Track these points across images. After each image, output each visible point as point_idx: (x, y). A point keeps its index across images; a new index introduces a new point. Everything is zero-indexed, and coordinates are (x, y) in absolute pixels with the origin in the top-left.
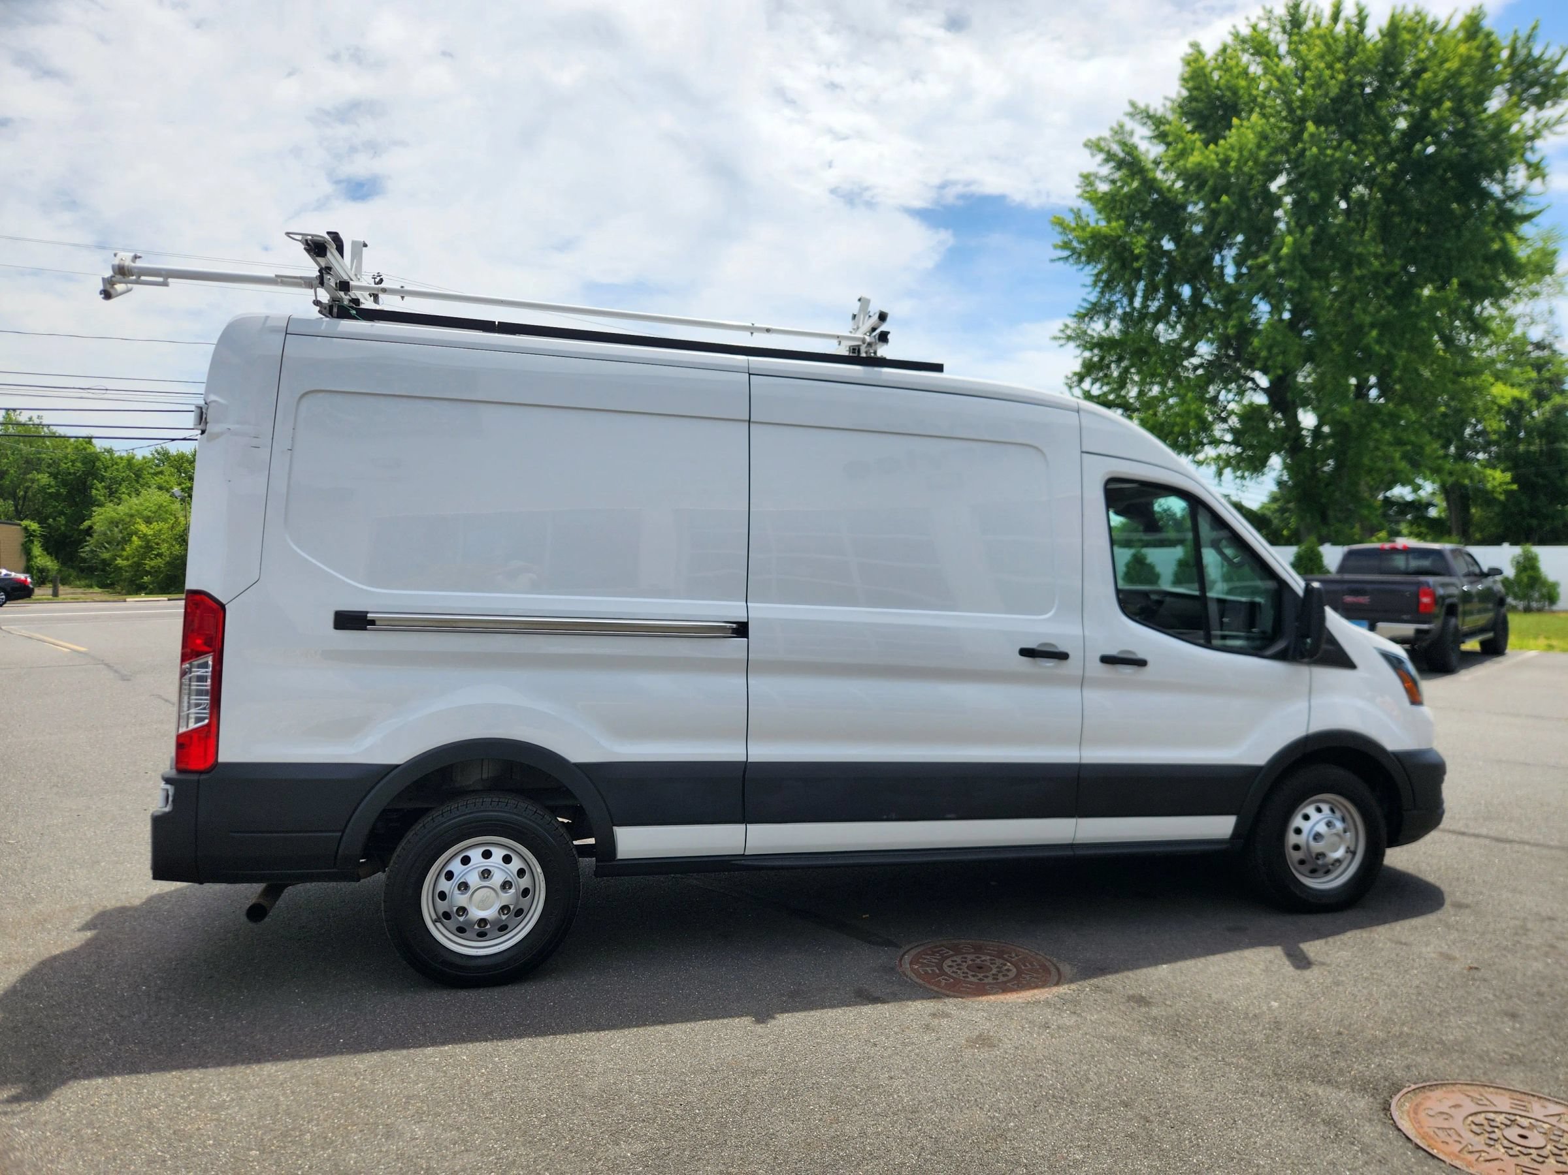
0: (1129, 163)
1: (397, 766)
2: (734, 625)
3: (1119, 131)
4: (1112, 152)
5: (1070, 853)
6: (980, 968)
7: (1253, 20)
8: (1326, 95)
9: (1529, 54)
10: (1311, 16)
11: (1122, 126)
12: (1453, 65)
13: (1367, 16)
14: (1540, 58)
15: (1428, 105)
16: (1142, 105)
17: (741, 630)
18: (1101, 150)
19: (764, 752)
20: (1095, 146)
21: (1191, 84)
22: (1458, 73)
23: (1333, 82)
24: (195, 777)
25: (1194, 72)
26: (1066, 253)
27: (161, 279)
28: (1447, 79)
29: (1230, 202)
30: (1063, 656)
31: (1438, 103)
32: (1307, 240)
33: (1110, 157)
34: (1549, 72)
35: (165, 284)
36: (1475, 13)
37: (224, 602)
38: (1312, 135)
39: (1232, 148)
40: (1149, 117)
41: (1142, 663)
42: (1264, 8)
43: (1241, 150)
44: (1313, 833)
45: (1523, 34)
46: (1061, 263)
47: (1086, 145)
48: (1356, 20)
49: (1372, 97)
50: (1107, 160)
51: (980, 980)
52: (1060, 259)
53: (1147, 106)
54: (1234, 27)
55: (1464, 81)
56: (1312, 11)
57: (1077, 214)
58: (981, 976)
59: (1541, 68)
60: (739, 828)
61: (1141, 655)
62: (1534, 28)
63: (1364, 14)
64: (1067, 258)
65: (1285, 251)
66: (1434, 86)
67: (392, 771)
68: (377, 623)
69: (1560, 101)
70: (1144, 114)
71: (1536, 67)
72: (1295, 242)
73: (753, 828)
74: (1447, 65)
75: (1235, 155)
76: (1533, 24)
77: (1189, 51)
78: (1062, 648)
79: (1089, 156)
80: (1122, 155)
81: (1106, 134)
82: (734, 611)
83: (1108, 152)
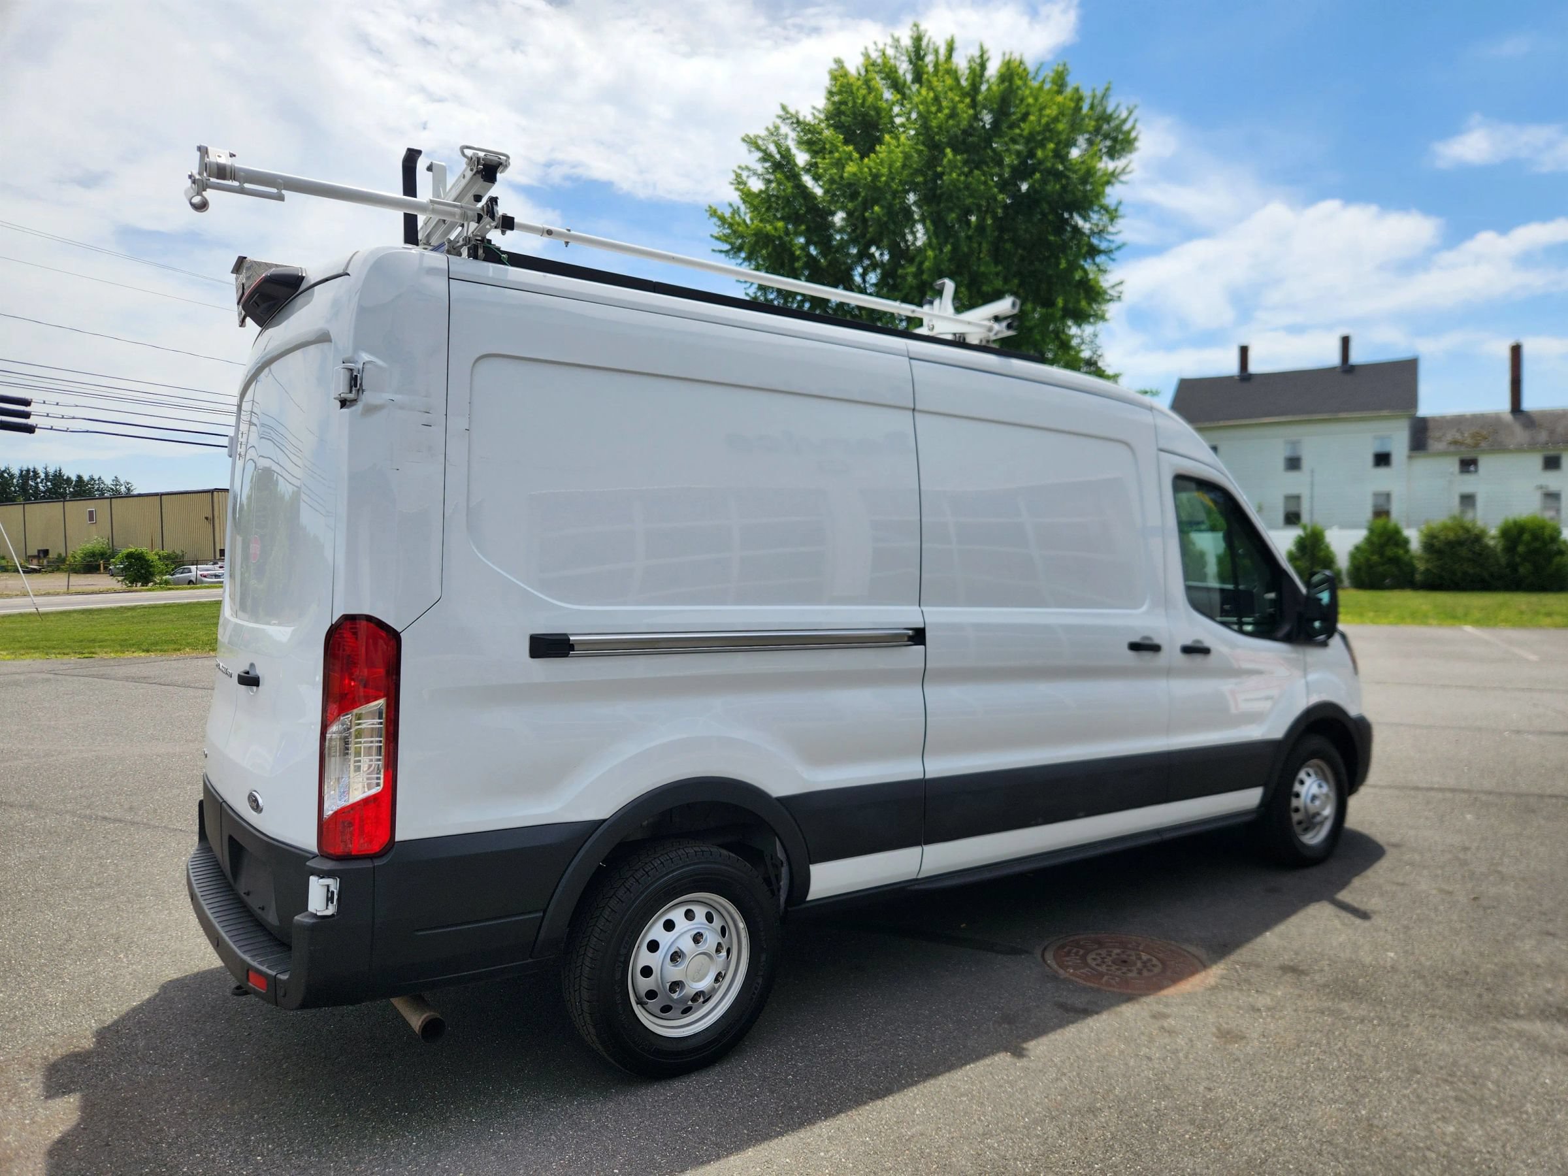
0: (782, 165)
1: (604, 821)
2: (910, 632)
3: (774, 132)
4: (768, 151)
5: (1157, 838)
6: (1125, 962)
7: (881, 46)
8: (958, 125)
9: (1105, 111)
10: (931, 50)
11: (777, 128)
12: (1052, 111)
13: (988, 59)
14: (1111, 115)
15: (1032, 145)
16: (792, 110)
17: (918, 636)
18: (758, 148)
19: (941, 766)
20: (752, 143)
21: (836, 98)
22: (1056, 120)
23: (965, 115)
24: (367, 864)
25: (842, 86)
26: (727, 247)
27: (274, 190)
28: (1048, 124)
29: (881, 214)
30: (1157, 648)
31: (1042, 145)
32: (945, 257)
33: (767, 157)
34: (1118, 128)
35: (281, 198)
36: (1060, 68)
37: (399, 630)
38: (949, 161)
39: (882, 163)
40: (798, 122)
41: (1207, 651)
42: (893, 37)
43: (890, 167)
44: (1310, 795)
45: (1099, 93)
46: (723, 255)
47: (743, 140)
48: (978, 61)
49: (991, 132)
50: (764, 160)
51: (1123, 973)
52: (721, 251)
53: (797, 112)
54: (866, 48)
55: (1061, 126)
56: (931, 46)
57: (736, 211)
58: (1124, 969)
59: (1113, 124)
60: (915, 851)
61: (1205, 644)
62: (1107, 89)
63: (985, 57)
64: (727, 252)
65: (927, 264)
66: (1038, 129)
67: (600, 826)
68: (576, 648)
69: (1124, 154)
70: (795, 121)
71: (1108, 122)
72: (935, 257)
73: (929, 849)
74: (1048, 112)
75: (885, 171)
76: (1105, 86)
77: (834, 66)
78: (1156, 640)
79: (747, 152)
80: (778, 157)
81: (763, 133)
82: (907, 616)
83: (765, 151)
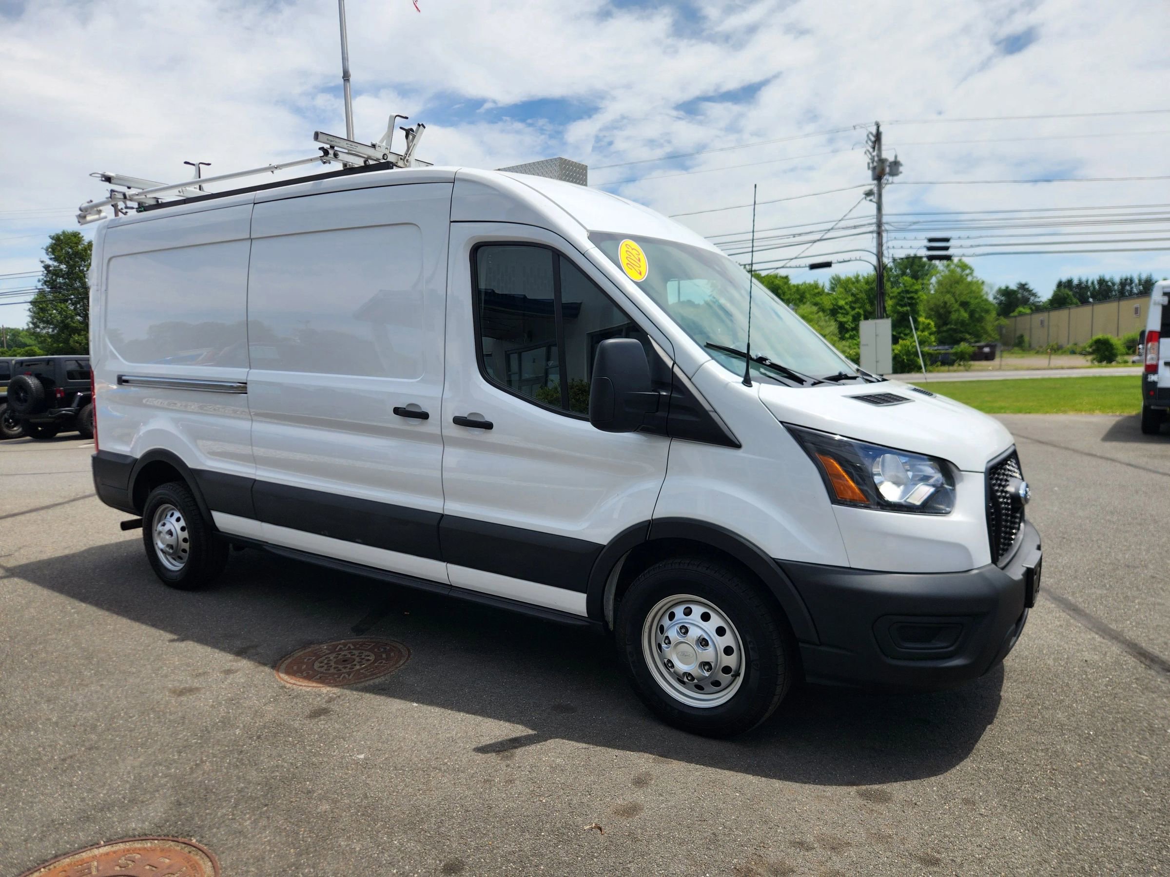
1: (138, 459)
2: (242, 385)
19: (263, 474)
30: (424, 416)
41: (488, 426)
60: (256, 523)
61: (488, 418)
67: (136, 462)
73: (264, 525)
78: (425, 408)
82: (242, 375)
